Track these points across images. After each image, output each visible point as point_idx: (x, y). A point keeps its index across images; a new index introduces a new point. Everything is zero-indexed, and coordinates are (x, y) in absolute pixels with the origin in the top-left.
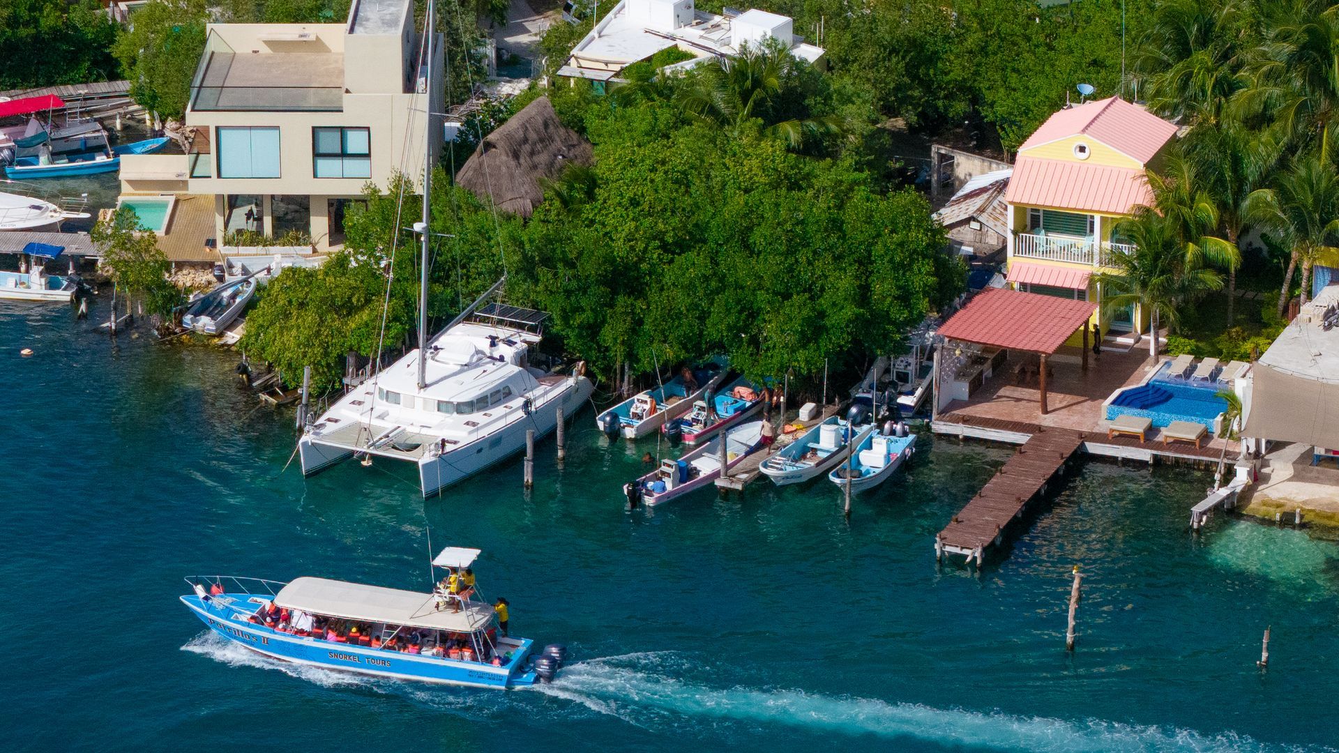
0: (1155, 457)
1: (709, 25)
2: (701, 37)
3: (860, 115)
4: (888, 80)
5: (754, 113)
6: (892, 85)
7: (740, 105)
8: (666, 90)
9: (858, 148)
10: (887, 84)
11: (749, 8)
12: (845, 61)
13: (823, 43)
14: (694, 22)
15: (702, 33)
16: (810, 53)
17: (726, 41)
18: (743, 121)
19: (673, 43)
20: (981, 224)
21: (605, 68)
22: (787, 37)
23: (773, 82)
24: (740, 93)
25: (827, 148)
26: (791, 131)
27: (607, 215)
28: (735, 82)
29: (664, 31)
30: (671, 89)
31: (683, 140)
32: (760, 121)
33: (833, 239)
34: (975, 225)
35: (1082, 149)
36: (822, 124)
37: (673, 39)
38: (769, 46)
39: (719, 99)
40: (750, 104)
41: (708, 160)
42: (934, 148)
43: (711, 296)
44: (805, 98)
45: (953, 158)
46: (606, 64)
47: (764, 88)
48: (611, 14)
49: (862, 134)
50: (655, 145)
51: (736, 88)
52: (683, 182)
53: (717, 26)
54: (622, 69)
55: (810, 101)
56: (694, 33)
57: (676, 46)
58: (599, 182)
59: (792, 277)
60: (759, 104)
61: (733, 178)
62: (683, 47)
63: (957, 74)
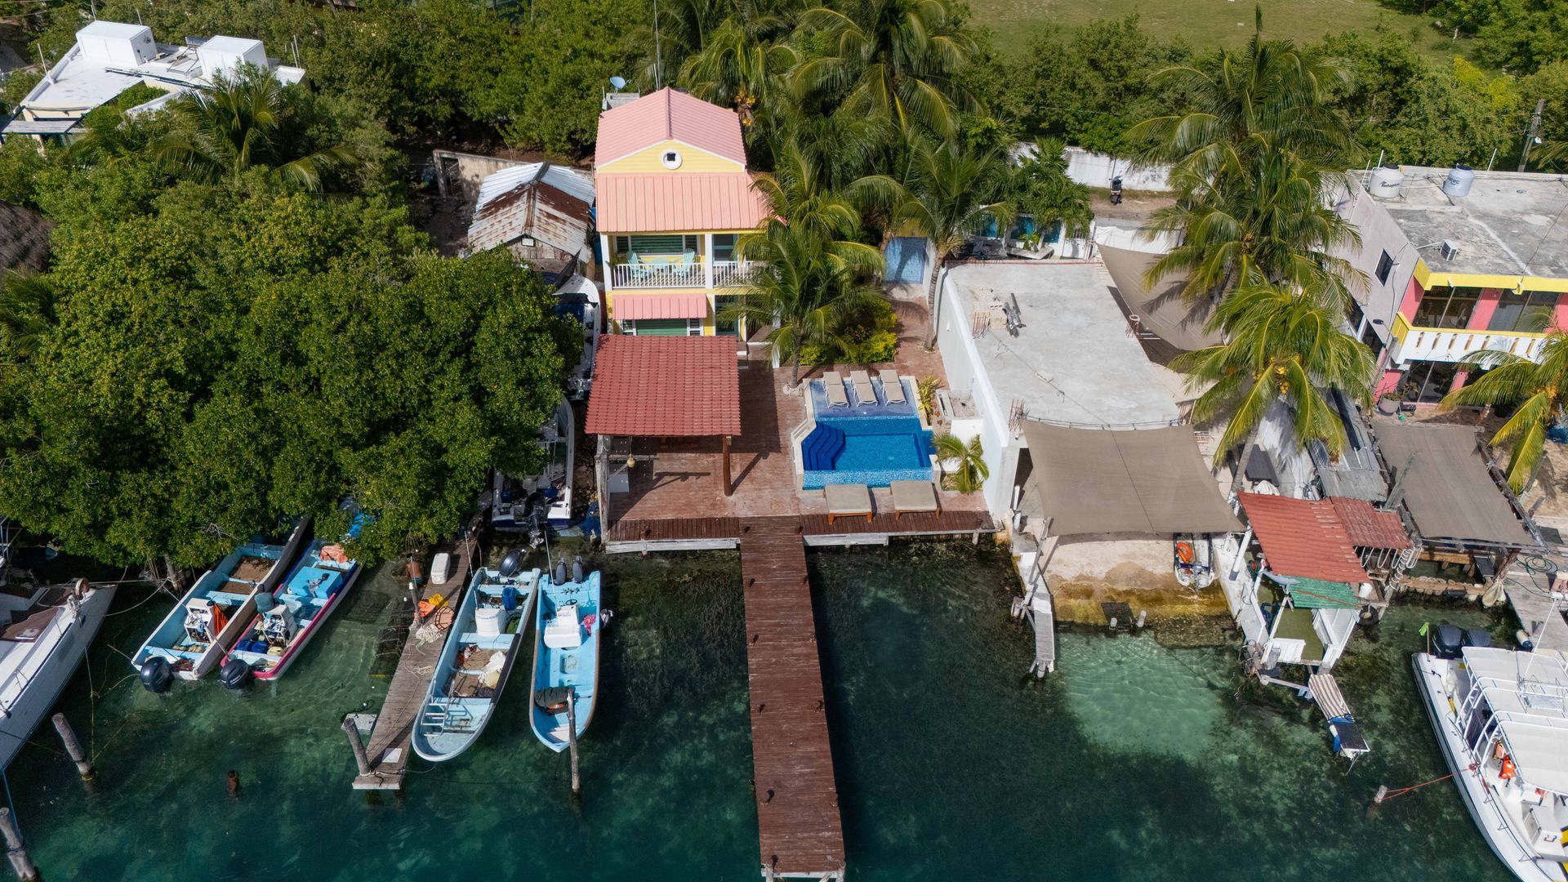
0: (891, 538)
1: (174, 57)
2: (169, 70)
3: (375, 140)
4: (381, 94)
5: (255, 159)
6: (386, 99)
7: (233, 150)
8: (136, 140)
9: (380, 175)
10: (380, 98)
11: (212, 35)
12: (330, 80)
13: (302, 63)
14: (158, 56)
15: (169, 66)
16: (289, 75)
17: (197, 71)
18: (242, 170)
19: (139, 80)
20: (535, 240)
21: (66, 116)
22: (261, 61)
23: (266, 116)
24: (228, 134)
25: (345, 180)
26: (303, 171)
27: (77, 345)
28: (218, 122)
29: (126, 69)
30: (143, 137)
31: (172, 208)
32: (264, 168)
33: (417, 331)
34: (527, 242)
35: (671, 157)
36: (334, 156)
37: (139, 76)
38: (248, 74)
39: (206, 143)
40: (246, 147)
41: (209, 234)
42: (436, 153)
43: (267, 455)
44: (305, 129)
45: (456, 160)
46: (66, 112)
47: (256, 125)
48: (66, 57)
49: (381, 160)
50: (128, 226)
51: (222, 127)
52: (180, 274)
53: (183, 57)
54: (83, 116)
55: (312, 131)
56: (160, 67)
57: (143, 82)
58: (55, 292)
59: (376, 398)
60: (256, 145)
61: (251, 256)
62: (151, 83)
63: (437, 80)
